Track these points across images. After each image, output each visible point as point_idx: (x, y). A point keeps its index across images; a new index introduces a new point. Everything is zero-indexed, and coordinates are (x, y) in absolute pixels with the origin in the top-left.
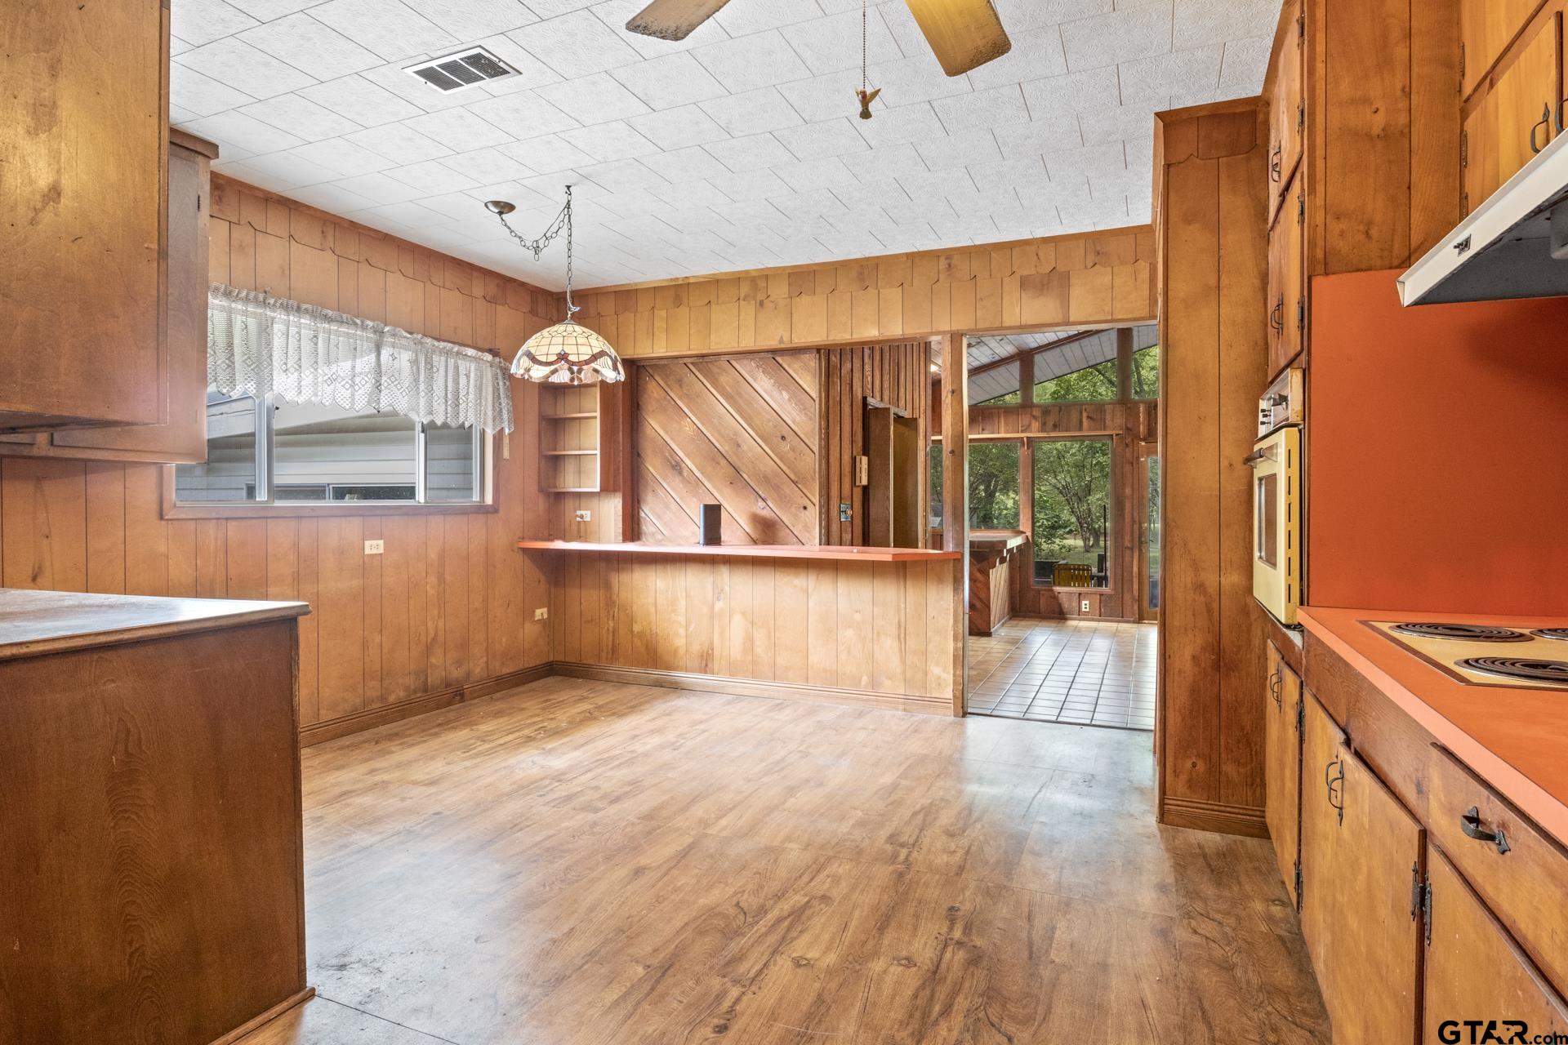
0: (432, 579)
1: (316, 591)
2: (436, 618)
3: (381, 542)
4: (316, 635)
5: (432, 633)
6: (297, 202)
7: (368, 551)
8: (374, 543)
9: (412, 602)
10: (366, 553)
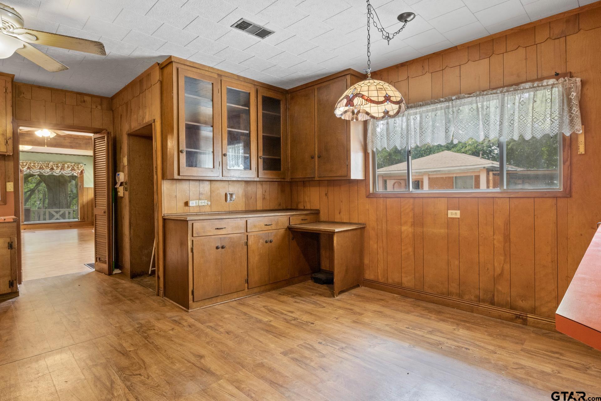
0: (499, 237)
1: (422, 231)
2: (503, 262)
3: (458, 212)
4: (422, 251)
5: (498, 271)
6: (408, 61)
7: (450, 216)
8: (454, 212)
9: (481, 248)
10: (449, 217)
